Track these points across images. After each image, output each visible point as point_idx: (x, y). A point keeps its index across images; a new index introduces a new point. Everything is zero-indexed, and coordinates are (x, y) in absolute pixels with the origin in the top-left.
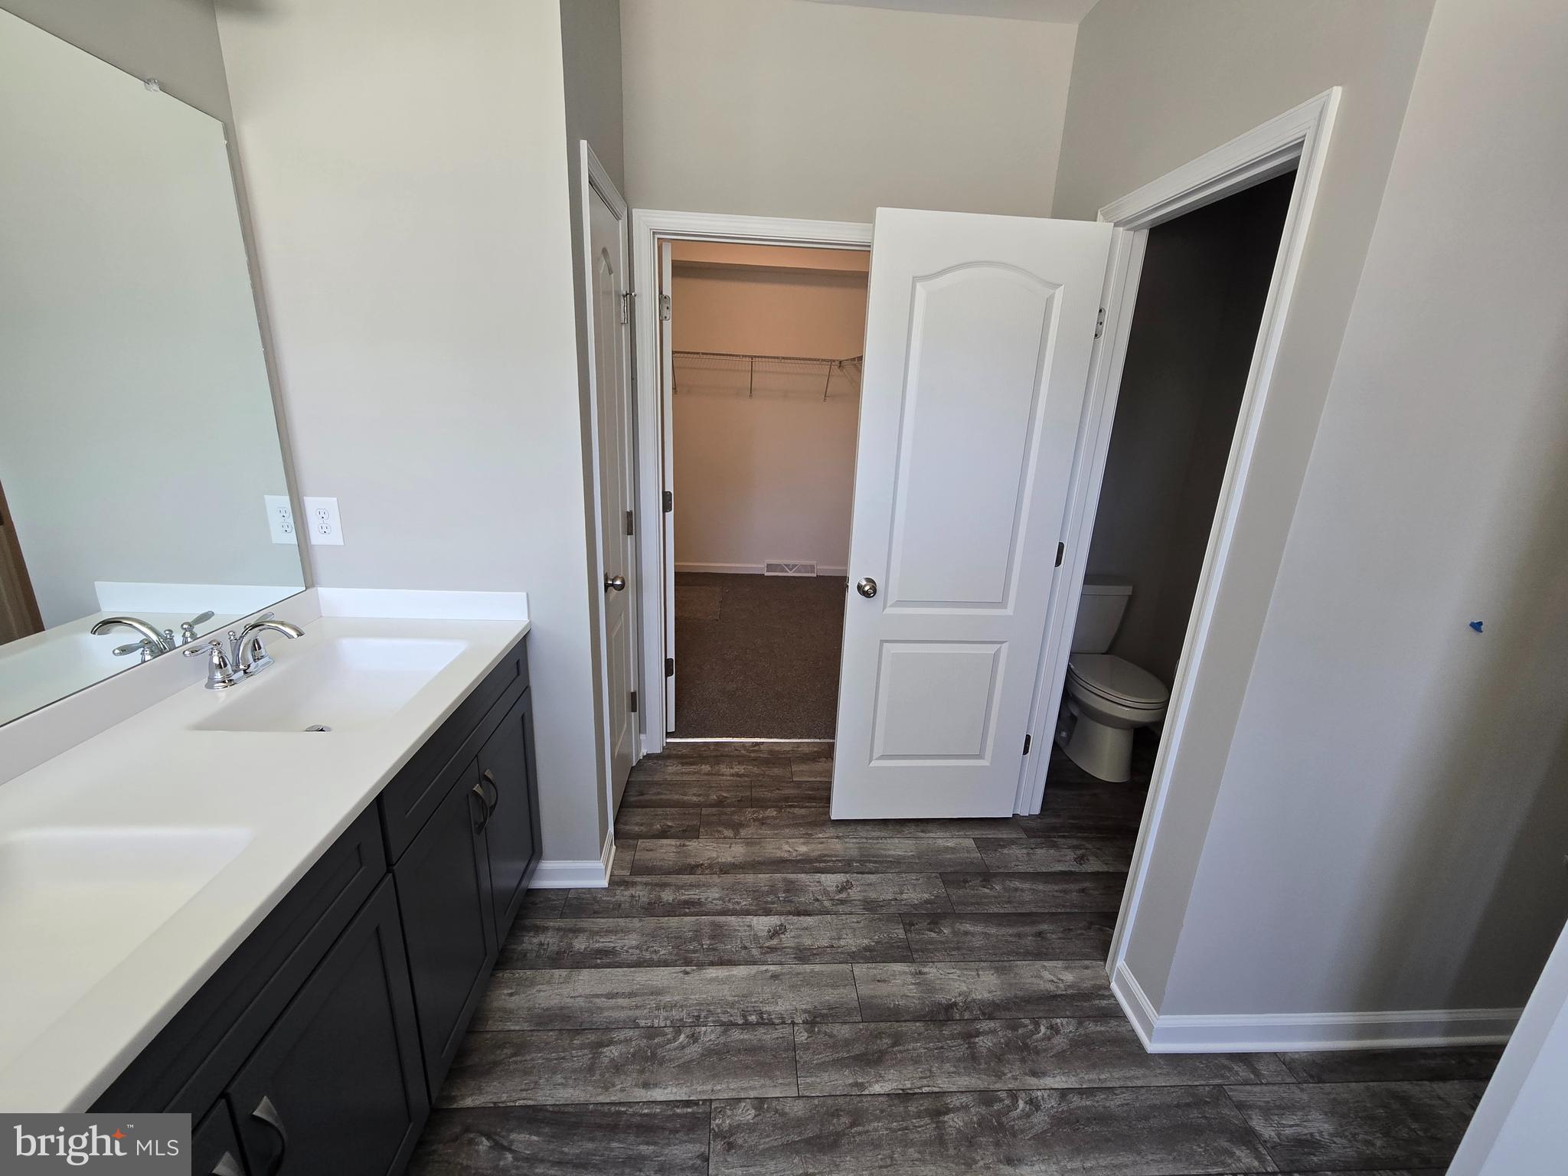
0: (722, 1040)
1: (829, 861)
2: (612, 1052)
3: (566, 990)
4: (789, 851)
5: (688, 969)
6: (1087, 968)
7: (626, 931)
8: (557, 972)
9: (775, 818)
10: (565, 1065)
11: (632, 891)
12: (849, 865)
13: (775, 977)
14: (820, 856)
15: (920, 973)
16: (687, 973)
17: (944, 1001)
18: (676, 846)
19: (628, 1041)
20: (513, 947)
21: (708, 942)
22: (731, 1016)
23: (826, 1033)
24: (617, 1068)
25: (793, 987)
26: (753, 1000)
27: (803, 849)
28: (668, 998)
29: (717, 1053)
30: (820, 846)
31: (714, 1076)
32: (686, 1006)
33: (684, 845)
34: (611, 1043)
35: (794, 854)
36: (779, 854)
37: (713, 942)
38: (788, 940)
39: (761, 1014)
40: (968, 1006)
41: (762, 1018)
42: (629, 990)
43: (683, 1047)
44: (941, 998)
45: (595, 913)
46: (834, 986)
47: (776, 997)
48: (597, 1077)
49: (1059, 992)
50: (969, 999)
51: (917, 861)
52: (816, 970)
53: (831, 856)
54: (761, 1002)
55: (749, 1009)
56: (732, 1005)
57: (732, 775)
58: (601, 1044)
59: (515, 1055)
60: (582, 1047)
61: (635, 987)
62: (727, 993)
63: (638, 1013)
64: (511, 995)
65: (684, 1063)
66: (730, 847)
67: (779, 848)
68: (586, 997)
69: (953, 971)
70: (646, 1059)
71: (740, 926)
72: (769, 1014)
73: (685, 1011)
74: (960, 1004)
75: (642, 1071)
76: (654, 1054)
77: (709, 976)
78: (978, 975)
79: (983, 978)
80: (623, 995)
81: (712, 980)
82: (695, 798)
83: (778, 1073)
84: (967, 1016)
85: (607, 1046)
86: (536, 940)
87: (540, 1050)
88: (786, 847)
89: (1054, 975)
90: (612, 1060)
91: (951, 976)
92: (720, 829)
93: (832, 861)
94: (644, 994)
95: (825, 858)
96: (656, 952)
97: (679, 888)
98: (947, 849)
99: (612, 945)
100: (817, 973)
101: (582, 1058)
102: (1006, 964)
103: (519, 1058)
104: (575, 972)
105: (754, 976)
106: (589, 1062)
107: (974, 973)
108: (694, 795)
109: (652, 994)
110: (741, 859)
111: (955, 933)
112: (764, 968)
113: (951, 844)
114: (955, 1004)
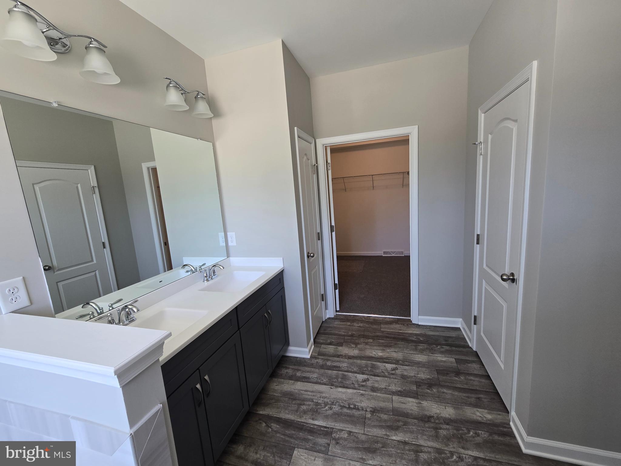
0: (340, 411)
1: (390, 360)
2: (304, 407)
3: (293, 387)
4: (375, 354)
5: (332, 387)
6: (499, 415)
7: (314, 372)
8: (291, 381)
9: (371, 342)
10: (289, 408)
11: (317, 360)
12: (398, 362)
13: (362, 395)
14: (387, 357)
15: (420, 403)
16: (332, 388)
17: (428, 414)
18: (334, 348)
19: (309, 405)
20: (279, 372)
21: (340, 380)
22: (345, 404)
23: (378, 416)
24: (305, 412)
25: (368, 399)
26: (353, 401)
27: (380, 354)
28: (324, 395)
29: (338, 414)
30: (387, 354)
31: (336, 421)
32: (330, 398)
33: (337, 348)
34: (304, 404)
35: (377, 356)
36: (371, 355)
37: (342, 380)
38: (369, 384)
39: (355, 405)
40: (438, 418)
41: (355, 407)
42: (312, 390)
43: (327, 411)
44: (428, 413)
45: (305, 365)
46: (384, 401)
47: (361, 401)
48: (298, 413)
49: (483, 421)
50: (440, 416)
51: (427, 364)
52: (378, 395)
53: (391, 358)
54: (356, 402)
55: (351, 403)
56: (345, 401)
57: (358, 327)
58: (301, 405)
59: (275, 402)
60: (295, 404)
61: (314, 390)
62: (344, 397)
63: (314, 397)
64: (276, 385)
65: (326, 415)
66: (353, 350)
67: (372, 353)
68: (298, 390)
69: (435, 405)
70: (314, 412)
71: (352, 377)
72: (358, 406)
73: (329, 400)
74: (435, 417)
75: (313, 415)
76: (317, 411)
77: (339, 391)
78: (445, 408)
79: (447, 410)
80: (310, 391)
81: (340, 392)
82: (343, 333)
83: (358, 425)
84: (437, 421)
85: (303, 405)
86: (286, 371)
87: (282, 402)
88: (374, 353)
89: (482, 415)
90: (304, 410)
91: (433, 406)
92: (350, 344)
93: (391, 360)
94: (317, 392)
95: (389, 358)
96: (322, 380)
97: (333, 361)
98: (442, 361)
99: (309, 376)
100: (378, 396)
101: (295, 407)
102: (460, 407)
103: (276, 404)
104: (296, 382)
105: (355, 393)
106: (296, 409)
107: (444, 407)
108: (343, 332)
109: (319, 393)
110: (356, 355)
111: (438, 392)
112: (359, 391)
113: (444, 359)
114: (433, 417)
